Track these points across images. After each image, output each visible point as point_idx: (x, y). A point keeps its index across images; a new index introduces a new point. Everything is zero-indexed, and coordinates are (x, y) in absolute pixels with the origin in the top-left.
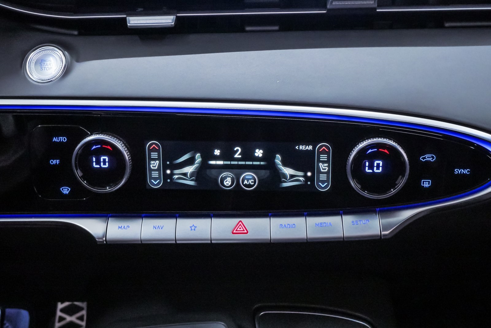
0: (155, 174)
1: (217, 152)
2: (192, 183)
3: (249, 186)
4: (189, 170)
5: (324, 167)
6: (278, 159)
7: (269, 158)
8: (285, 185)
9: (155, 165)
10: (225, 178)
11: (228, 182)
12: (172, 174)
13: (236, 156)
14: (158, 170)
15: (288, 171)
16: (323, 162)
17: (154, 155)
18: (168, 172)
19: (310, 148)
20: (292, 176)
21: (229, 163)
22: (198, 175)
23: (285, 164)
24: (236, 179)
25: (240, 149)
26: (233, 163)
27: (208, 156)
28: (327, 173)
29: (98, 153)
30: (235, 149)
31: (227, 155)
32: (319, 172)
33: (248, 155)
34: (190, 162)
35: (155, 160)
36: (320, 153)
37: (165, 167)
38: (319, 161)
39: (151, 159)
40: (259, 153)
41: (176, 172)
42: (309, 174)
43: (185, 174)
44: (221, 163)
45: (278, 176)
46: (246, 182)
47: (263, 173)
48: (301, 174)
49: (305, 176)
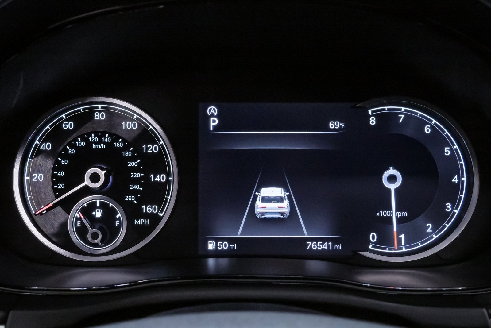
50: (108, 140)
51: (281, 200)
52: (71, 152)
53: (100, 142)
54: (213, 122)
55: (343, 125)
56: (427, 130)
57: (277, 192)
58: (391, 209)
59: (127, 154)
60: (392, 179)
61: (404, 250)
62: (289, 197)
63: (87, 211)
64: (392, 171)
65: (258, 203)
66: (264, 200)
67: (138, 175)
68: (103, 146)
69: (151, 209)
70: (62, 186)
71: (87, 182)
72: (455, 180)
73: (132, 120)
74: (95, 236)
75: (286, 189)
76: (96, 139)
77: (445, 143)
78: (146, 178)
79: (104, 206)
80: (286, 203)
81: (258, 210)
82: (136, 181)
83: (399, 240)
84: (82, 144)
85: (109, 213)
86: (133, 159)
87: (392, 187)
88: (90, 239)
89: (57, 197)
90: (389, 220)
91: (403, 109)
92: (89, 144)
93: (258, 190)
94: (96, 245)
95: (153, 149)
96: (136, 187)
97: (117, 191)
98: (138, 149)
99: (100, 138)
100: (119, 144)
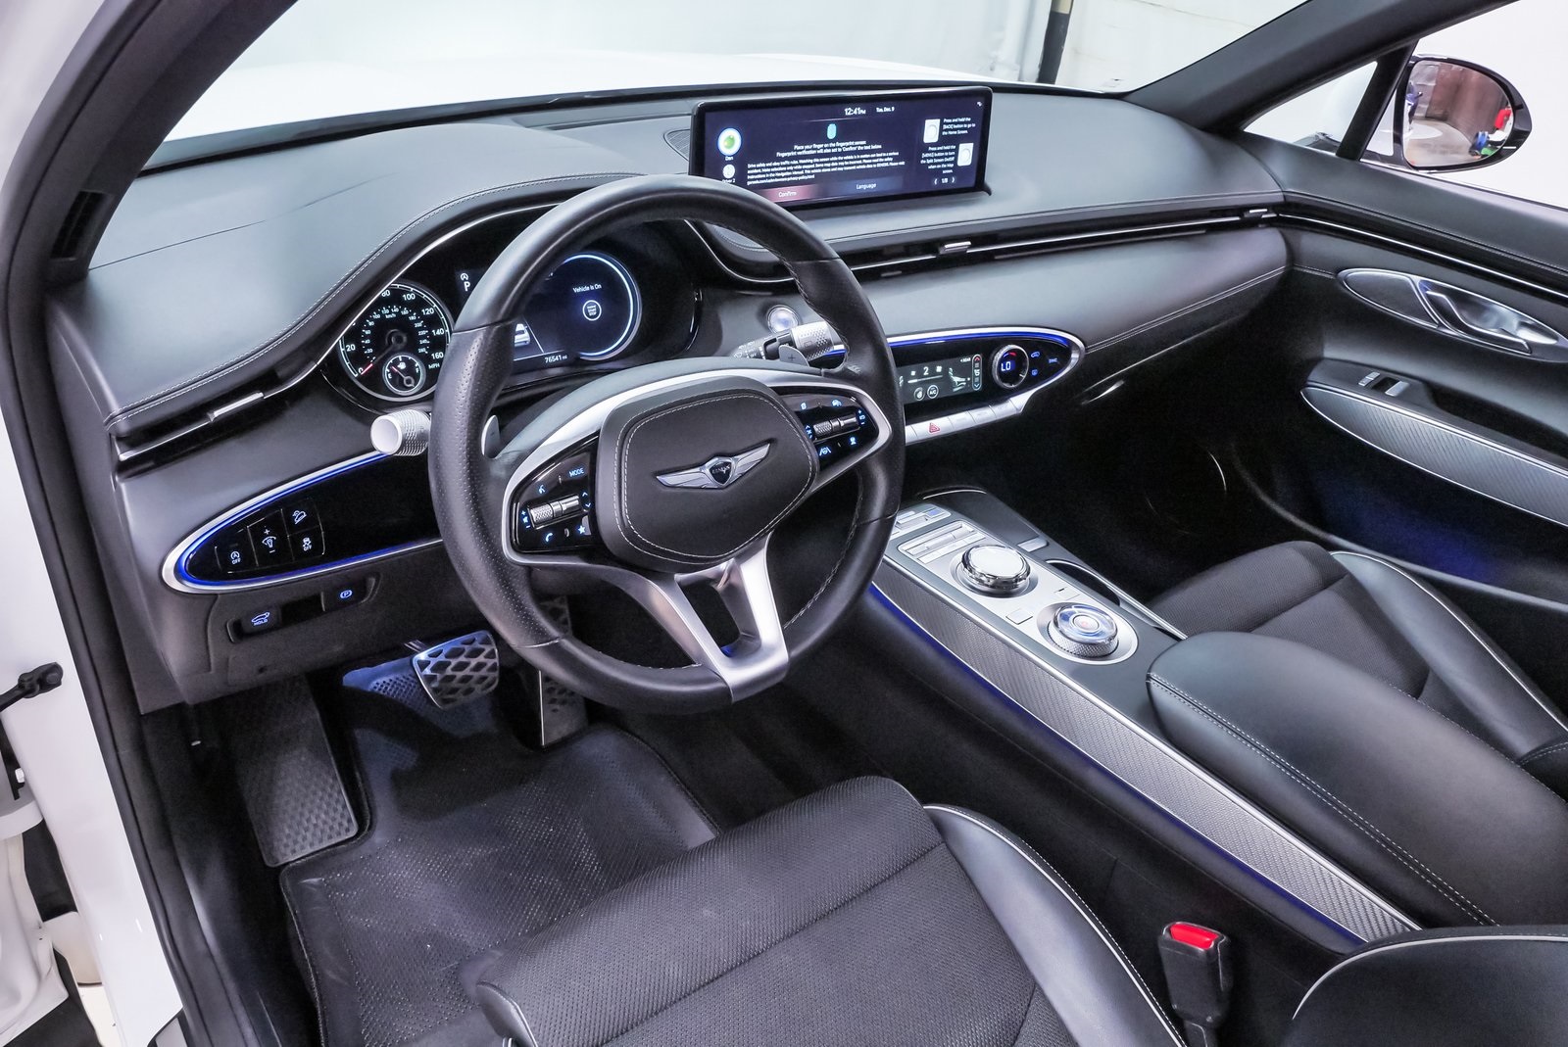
1: (913, 373)
3: (933, 395)
5: (977, 372)
6: (951, 372)
7: (945, 372)
8: (955, 390)
10: (918, 392)
11: (920, 395)
13: (926, 374)
15: (956, 379)
16: (977, 369)
19: (969, 359)
20: (959, 383)
21: (920, 380)
23: (955, 374)
24: (925, 392)
25: (927, 368)
26: (923, 379)
27: (908, 376)
28: (979, 377)
30: (924, 369)
31: (920, 375)
32: (975, 377)
33: (933, 372)
36: (975, 362)
38: (974, 368)
40: (939, 369)
42: (969, 379)
44: (916, 381)
45: (951, 384)
46: (931, 393)
47: (942, 384)
48: (964, 380)
49: (967, 381)
50: (396, 310)
51: (523, 332)
52: (371, 324)
53: (390, 313)
54: (467, 285)
59: (412, 318)
62: (528, 329)
63: (395, 365)
67: (423, 333)
68: (394, 315)
69: (438, 355)
70: (370, 351)
72: (626, 300)
73: (410, 293)
74: (409, 382)
75: (525, 325)
76: (387, 311)
78: (430, 333)
79: (405, 360)
80: (527, 334)
82: (424, 337)
84: (378, 316)
85: (410, 364)
86: (417, 321)
88: (405, 383)
92: (383, 316)
95: (429, 311)
96: (425, 341)
97: (412, 347)
98: (419, 313)
99: (390, 310)
100: (405, 312)
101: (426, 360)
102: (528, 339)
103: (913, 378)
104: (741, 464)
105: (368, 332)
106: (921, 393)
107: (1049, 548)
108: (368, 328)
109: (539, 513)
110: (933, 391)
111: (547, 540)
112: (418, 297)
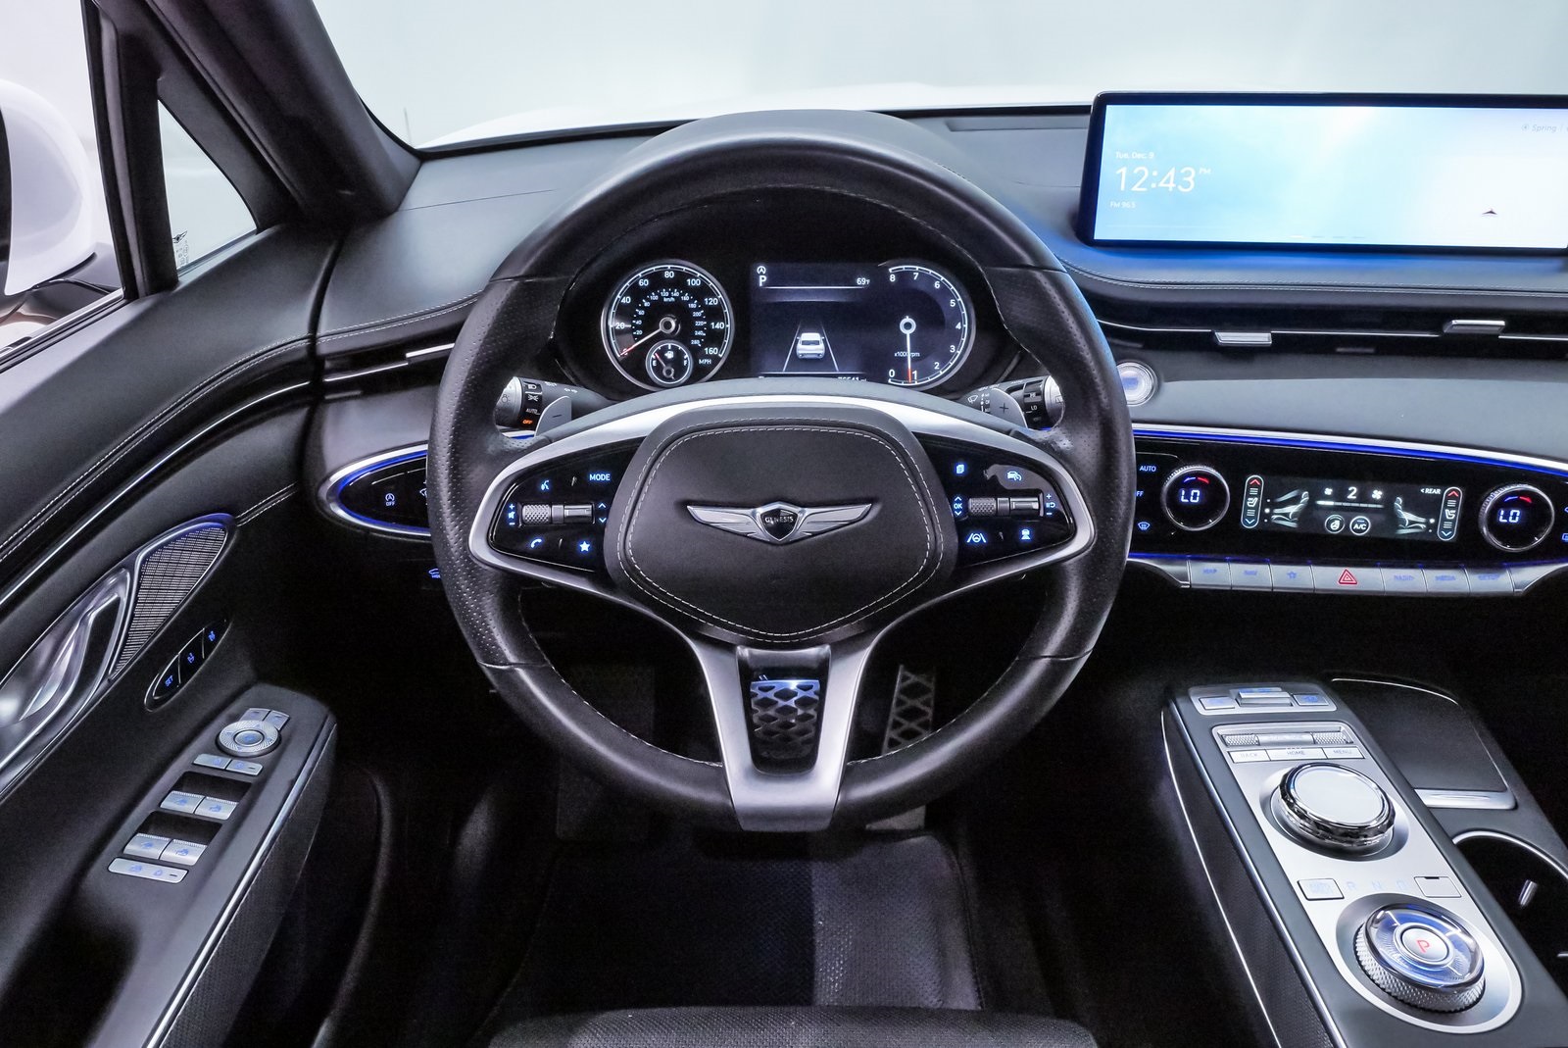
0: (1251, 513)
1: (1328, 491)
2: (1293, 525)
3: (1360, 531)
4: (1292, 509)
5: (1450, 514)
6: (1399, 502)
7: (1388, 502)
8: (1403, 531)
9: (1253, 502)
10: (1333, 520)
11: (1335, 525)
12: (1272, 513)
13: (1350, 497)
14: (1256, 508)
15: (1408, 516)
16: (1451, 508)
17: (1254, 491)
18: (1267, 511)
19: (1438, 491)
20: (1411, 522)
21: (1340, 504)
22: (1302, 517)
23: (1407, 507)
24: (1345, 523)
25: (1355, 489)
26: (1345, 504)
27: (1317, 494)
28: (1454, 521)
29: (1189, 486)
30: (1350, 489)
31: (1340, 495)
32: (1444, 519)
33: (1363, 497)
34: (1295, 501)
35: (1253, 496)
36: (1448, 498)
37: (1265, 505)
38: (1446, 507)
39: (1249, 496)
40: (1377, 494)
41: (1277, 511)
42: (1432, 521)
43: (1286, 515)
44: (1331, 503)
45: (1395, 521)
46: (1356, 526)
47: (1380, 518)
48: (1423, 520)
49: (1427, 523)
50: (676, 294)
51: (817, 343)
52: (647, 304)
53: (670, 296)
54: (762, 280)
55: (868, 281)
56: (937, 285)
57: (815, 336)
58: (906, 350)
59: (693, 306)
60: (908, 326)
61: (916, 383)
62: (824, 341)
63: (661, 353)
64: (907, 319)
65: (799, 346)
66: (804, 343)
67: (701, 323)
68: (673, 299)
69: (712, 351)
70: (640, 332)
71: (661, 328)
72: (959, 326)
73: (696, 278)
74: (669, 372)
75: (822, 335)
76: (667, 294)
77: (952, 296)
78: (708, 326)
79: (674, 349)
80: (822, 346)
81: (799, 352)
82: (700, 328)
83: (913, 376)
84: (656, 298)
85: (679, 354)
86: (697, 310)
87: (908, 333)
88: (665, 374)
89: (636, 341)
90: (905, 359)
91: (917, 268)
92: (661, 298)
93: (799, 335)
94: (670, 380)
95: (712, 302)
96: (700, 333)
97: (685, 336)
98: (701, 302)
99: (670, 293)
100: (686, 298)
101: (696, 353)
102: (822, 352)
103: (1327, 498)
104: (810, 520)
105: (641, 313)
106: (1337, 523)
107: (1515, 814)
108: (643, 308)
109: (533, 512)
110: (1361, 525)
111: (533, 546)
112: (704, 284)
